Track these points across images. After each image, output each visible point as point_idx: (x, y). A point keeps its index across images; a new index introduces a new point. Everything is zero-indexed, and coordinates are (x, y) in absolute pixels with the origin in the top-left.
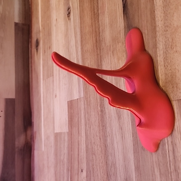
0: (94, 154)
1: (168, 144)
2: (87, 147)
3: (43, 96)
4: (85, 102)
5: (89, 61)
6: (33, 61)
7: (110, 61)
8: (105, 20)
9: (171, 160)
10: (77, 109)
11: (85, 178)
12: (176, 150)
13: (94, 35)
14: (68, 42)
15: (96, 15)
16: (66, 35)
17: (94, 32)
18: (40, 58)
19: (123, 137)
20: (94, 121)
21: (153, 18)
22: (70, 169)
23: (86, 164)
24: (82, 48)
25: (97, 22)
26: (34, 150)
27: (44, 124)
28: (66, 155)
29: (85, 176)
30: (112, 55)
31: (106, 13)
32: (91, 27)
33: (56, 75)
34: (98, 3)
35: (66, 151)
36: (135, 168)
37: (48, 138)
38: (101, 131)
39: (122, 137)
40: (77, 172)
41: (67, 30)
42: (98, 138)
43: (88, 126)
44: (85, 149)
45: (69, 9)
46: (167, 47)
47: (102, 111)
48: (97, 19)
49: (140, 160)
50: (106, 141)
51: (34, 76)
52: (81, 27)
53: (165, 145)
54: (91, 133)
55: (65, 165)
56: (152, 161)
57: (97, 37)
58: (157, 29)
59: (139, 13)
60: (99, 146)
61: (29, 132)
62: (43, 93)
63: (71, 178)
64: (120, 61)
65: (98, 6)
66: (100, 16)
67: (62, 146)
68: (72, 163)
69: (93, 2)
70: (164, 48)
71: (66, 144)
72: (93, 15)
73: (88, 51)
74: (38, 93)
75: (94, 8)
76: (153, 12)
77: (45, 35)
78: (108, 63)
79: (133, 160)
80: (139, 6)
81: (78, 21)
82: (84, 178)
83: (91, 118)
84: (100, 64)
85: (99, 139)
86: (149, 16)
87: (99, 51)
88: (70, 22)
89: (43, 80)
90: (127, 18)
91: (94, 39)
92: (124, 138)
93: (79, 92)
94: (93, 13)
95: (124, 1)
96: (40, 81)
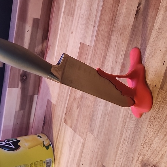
3: (61, 25)
4: (93, 51)
7: (117, 38)
8: (123, 9)
10: (86, 51)
13: (112, 13)
21: (150, 33)
24: (101, 15)
25: (116, 6)
32: (112, 6)
33: (76, 19)
46: (151, 54)
47: (103, 63)
48: (118, 5)
57: (114, 17)
58: (150, 41)
62: (62, 24)
70: (149, 54)
73: (105, 20)
84: (110, 35)
86: (149, 30)
91: (111, 16)
93: (91, 42)
95: (138, 8)
96: (61, 13)
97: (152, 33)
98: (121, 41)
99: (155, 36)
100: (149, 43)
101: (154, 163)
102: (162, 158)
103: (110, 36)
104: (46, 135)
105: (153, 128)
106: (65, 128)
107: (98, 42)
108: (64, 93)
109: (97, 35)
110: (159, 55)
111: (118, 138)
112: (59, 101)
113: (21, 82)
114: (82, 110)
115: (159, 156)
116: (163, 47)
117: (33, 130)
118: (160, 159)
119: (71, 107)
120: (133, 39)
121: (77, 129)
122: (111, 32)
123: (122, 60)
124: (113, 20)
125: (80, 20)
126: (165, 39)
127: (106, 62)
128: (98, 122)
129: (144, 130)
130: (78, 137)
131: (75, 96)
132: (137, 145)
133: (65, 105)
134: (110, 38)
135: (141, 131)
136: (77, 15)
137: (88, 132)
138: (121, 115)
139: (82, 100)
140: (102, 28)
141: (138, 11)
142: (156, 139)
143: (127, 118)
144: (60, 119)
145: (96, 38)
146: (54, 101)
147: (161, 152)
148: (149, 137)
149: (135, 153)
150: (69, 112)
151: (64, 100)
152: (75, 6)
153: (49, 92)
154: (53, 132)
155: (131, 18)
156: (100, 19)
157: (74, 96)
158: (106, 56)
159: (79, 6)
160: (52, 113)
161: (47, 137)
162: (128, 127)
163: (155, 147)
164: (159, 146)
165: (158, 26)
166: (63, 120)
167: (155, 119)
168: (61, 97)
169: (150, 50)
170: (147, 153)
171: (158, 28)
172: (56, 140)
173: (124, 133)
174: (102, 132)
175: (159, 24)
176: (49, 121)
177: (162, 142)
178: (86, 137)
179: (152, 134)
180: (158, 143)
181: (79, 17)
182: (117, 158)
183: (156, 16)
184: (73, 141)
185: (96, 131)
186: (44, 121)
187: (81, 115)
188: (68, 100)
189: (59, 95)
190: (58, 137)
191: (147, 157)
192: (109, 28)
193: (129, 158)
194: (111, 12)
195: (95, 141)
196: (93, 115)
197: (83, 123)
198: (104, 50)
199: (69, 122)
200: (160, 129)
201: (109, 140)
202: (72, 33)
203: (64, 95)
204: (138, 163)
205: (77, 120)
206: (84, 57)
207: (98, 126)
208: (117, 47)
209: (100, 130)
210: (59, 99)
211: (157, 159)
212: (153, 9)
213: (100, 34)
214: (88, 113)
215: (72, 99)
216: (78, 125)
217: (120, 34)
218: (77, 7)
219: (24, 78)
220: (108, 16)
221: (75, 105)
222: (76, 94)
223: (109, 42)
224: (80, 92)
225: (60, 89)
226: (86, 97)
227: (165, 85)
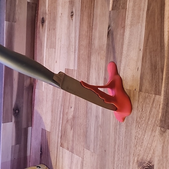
3: (46, 58)
4: (78, 73)
5: (83, 52)
7: (96, 58)
8: (96, 34)
15: (91, 27)
16: (69, 28)
18: (45, 32)
21: (122, 48)
22: (63, 105)
23: (74, 105)
24: (79, 42)
28: (61, 97)
29: (73, 110)
31: (97, 30)
33: (58, 49)
34: (93, 21)
36: (102, 112)
45: (72, 12)
52: (80, 29)
55: (60, 102)
57: (90, 41)
58: (123, 54)
62: (46, 56)
63: (63, 110)
64: (102, 60)
65: (93, 23)
66: (93, 29)
67: (58, 92)
69: (90, 19)
75: (90, 23)
76: (122, 44)
77: (50, 18)
86: (120, 45)
89: (47, 48)
93: (74, 66)
94: (89, 25)
95: (109, 30)
96: (44, 48)
97: (124, 47)
98: (100, 59)
100: (123, 56)
101: (148, 159)
102: (154, 153)
103: (89, 57)
104: (45, 165)
105: (141, 127)
106: (62, 152)
107: (80, 65)
108: (57, 118)
109: (79, 59)
111: (113, 146)
112: (53, 127)
113: (14, 116)
114: (76, 130)
115: (151, 152)
117: (31, 163)
118: (153, 155)
119: (65, 130)
120: (109, 55)
121: (74, 149)
122: (90, 54)
123: (104, 75)
124: (90, 44)
127: (90, 80)
128: (92, 137)
129: (134, 132)
130: (76, 157)
132: (130, 147)
133: (59, 130)
134: (90, 59)
135: (131, 133)
137: (85, 149)
138: (112, 124)
139: (74, 120)
140: (82, 52)
141: (109, 32)
142: (146, 136)
144: (56, 144)
146: (48, 129)
147: (152, 147)
148: (139, 137)
149: (130, 156)
150: (63, 135)
151: (57, 124)
152: (55, 39)
153: (42, 121)
154: (52, 159)
155: (104, 39)
156: (79, 46)
157: (66, 118)
158: (89, 75)
159: (59, 39)
160: (47, 141)
161: (46, 166)
162: (120, 133)
163: (146, 145)
164: (149, 142)
166: (59, 145)
167: (141, 119)
168: (54, 123)
170: (141, 152)
172: (55, 167)
173: (117, 140)
174: (97, 145)
175: (128, 39)
176: (46, 150)
177: (150, 138)
178: (84, 154)
179: (141, 133)
180: (148, 140)
181: (60, 47)
182: (115, 165)
184: (72, 162)
185: (92, 146)
186: (41, 151)
187: (75, 135)
188: (61, 124)
189: (52, 122)
190: (57, 163)
191: (141, 156)
192: (88, 51)
193: (126, 162)
195: (92, 156)
196: (87, 132)
197: (79, 142)
198: (87, 70)
199: (65, 145)
200: (147, 127)
201: (105, 151)
202: (56, 62)
203: (57, 120)
204: (134, 164)
205: (73, 141)
207: (93, 141)
208: (97, 65)
209: (95, 144)
210: (52, 126)
211: (150, 155)
212: (120, 28)
213: (81, 58)
214: (82, 131)
215: (65, 122)
216: (74, 145)
217: (98, 54)
218: (57, 39)
219: (17, 111)
220: (86, 42)
221: (69, 127)
222: (68, 116)
223: (90, 63)
224: (71, 113)
225: (52, 115)
226: (77, 116)
227: (142, 87)
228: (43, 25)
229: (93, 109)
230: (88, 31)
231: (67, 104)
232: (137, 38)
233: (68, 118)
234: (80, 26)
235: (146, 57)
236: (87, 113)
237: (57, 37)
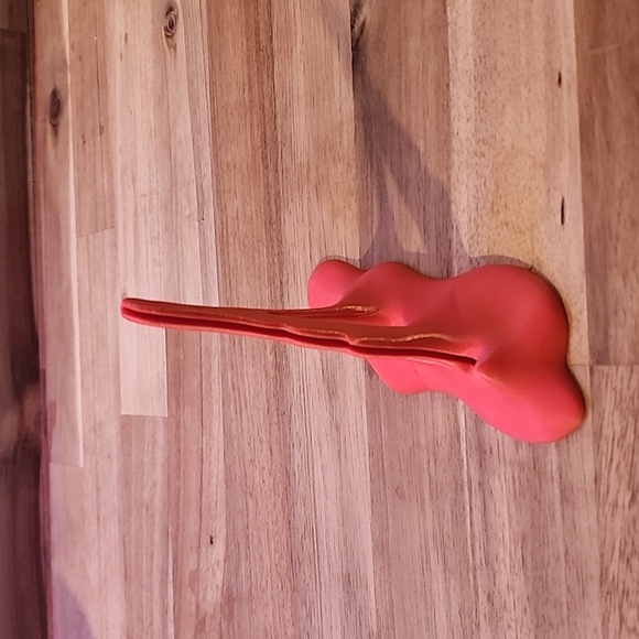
0: (251, 495)
1: (470, 489)
2: (228, 470)
3: (79, 288)
5: (238, 202)
6: (39, 165)
7: (306, 215)
8: (295, 76)
9: (477, 534)
10: (197, 348)
11: (222, 564)
12: (490, 506)
13: (255, 117)
14: (168, 124)
15: (263, 55)
16: (162, 98)
17: (257, 108)
18: (67, 158)
19: (342, 454)
20: (252, 394)
21: (445, 107)
22: (174, 533)
23: (223, 522)
24: (215, 155)
25: (265, 76)
26: (48, 460)
27: (82, 383)
28: (159, 488)
29: (222, 558)
30: (313, 198)
31: (297, 53)
32: (246, 88)
33: (125, 228)
34: (270, 15)
35: (159, 475)
36: (375, 546)
37: (96, 428)
38: (275, 427)
39: (339, 452)
40: (195, 544)
41: (164, 80)
42: (265, 447)
43: (232, 406)
44: (221, 477)
45: (170, 9)
46: (481, 204)
47: (278, 366)
48: (268, 69)
49: (390, 526)
50: (287, 458)
51: (44, 216)
52: (212, 83)
53: (462, 490)
54: (242, 431)
55: (157, 519)
56: (422, 530)
57: (268, 128)
58: (455, 144)
59: (403, 78)
60: (266, 472)
61: (30, 404)
62: (79, 280)
63: (175, 561)
64: (340, 221)
65: (271, 26)
66: (276, 59)
67: (146, 460)
68: (178, 514)
69: (256, 9)
70: (473, 206)
71: (160, 455)
72: (254, 53)
73: (235, 167)
74: (62, 275)
75: (257, 28)
76: (443, 85)
77: (83, 80)
78: (300, 219)
79: (369, 522)
80: (403, 58)
81: (202, 58)
82: (218, 563)
83: (243, 384)
84: (274, 218)
85: (266, 452)
86: (432, 97)
87: (271, 174)
88: (175, 56)
89: (79, 235)
90: (364, 86)
91: (257, 132)
92: (346, 456)
94: (253, 43)
95: (356, 29)
97: (454, 100)
98: (327, 217)
99: (472, 103)
100: (455, 156)
107: (233, 281)
109: (222, 250)
110: (522, 184)
116: (529, 137)
122: (273, 202)
124: (270, 148)
125: (141, 222)
126: (524, 91)
131: (198, 607)
134: (279, 231)
136: (125, 210)
138: (441, 621)
139: (231, 612)
140: (234, 205)
143: (478, 626)
145: (223, 264)
152: (111, 175)
155: (338, 89)
156: (217, 175)
157: (194, 607)
159: (124, 171)
165: (470, 50)
169: (471, 186)
171: (470, 58)
183: (445, 11)
192: (262, 189)
194: (252, 117)
203: (151, 624)
206: (196, 382)
218: (118, 176)
220: (246, 141)
222: (201, 597)
223: (280, 254)
224: (214, 575)
225: (128, 598)
226: (245, 590)
227: (612, 331)
228: (55, 127)
229: (322, 536)
230: (250, 81)
231: (192, 526)
232: (528, 14)
233: (202, 606)
234: (212, 68)
235: (606, 112)
236: (293, 562)
237: (119, 162)
